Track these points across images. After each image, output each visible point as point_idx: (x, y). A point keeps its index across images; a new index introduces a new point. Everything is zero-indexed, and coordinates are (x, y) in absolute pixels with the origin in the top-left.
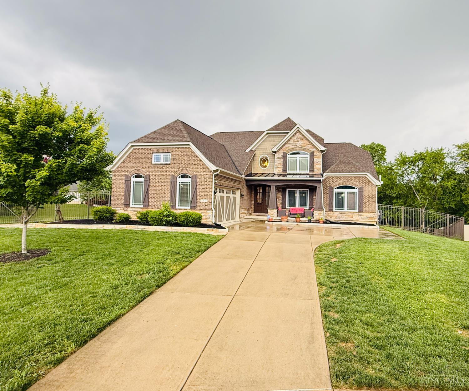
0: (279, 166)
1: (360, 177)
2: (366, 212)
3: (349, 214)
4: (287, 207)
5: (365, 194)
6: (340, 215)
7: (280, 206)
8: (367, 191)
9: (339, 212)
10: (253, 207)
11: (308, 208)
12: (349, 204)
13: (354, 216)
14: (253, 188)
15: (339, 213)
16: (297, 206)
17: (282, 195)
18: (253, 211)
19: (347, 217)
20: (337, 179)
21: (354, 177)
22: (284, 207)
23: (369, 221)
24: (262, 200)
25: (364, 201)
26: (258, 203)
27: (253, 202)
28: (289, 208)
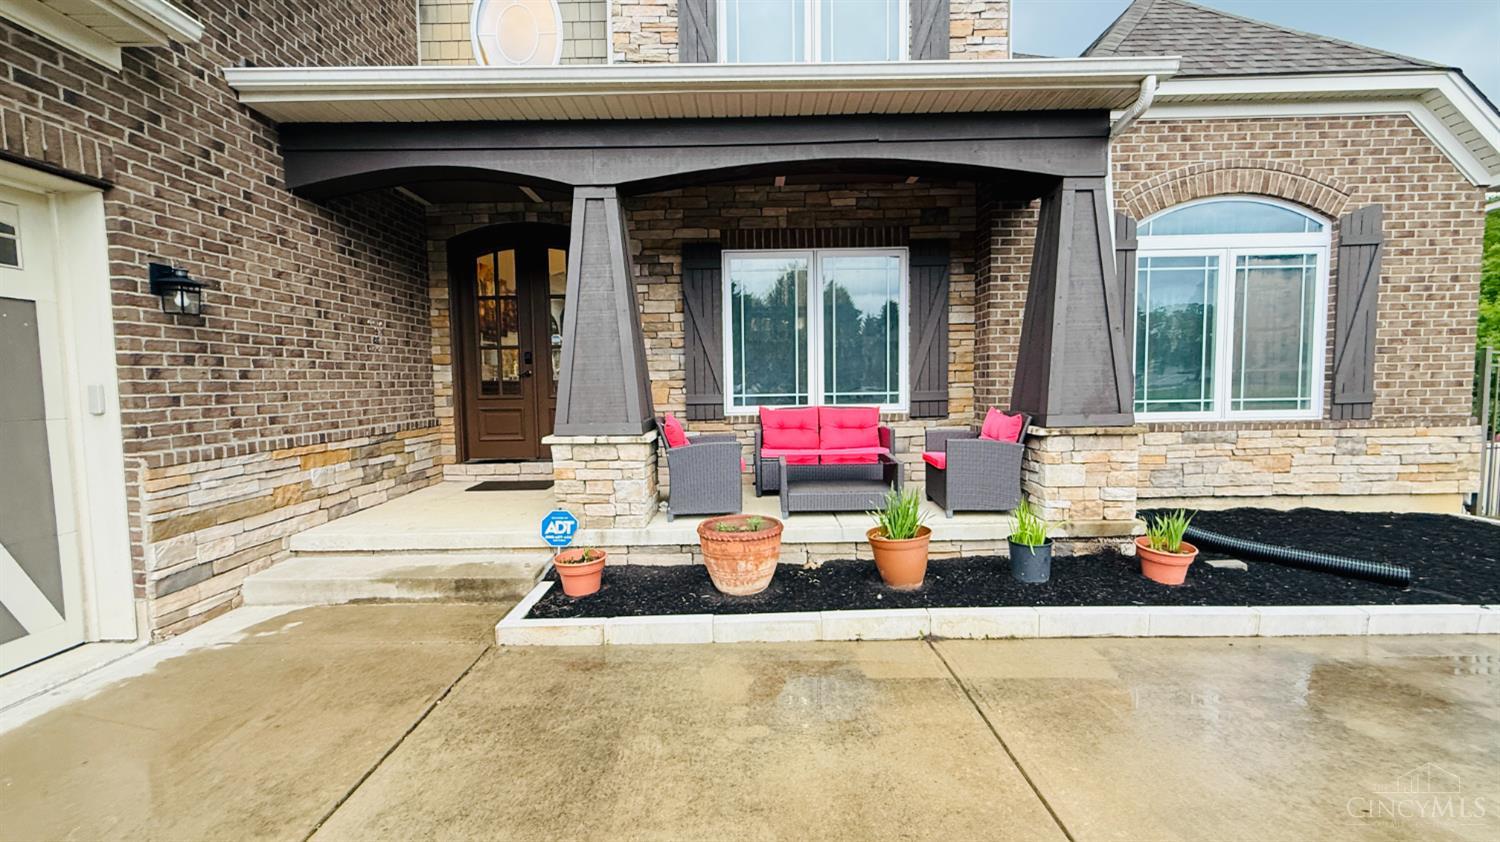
0: (647, 52)
1: (1359, 121)
2: (1399, 416)
3: (1263, 439)
4: (730, 409)
5: (1396, 269)
6: (1191, 451)
7: (670, 403)
8: (1406, 244)
9: (1178, 428)
10: (445, 411)
11: (903, 406)
12: (1250, 361)
13: (1298, 455)
14: (438, 257)
15: (1175, 437)
16: (816, 395)
17: (685, 308)
18: (450, 450)
19: (1247, 467)
20: (1164, 148)
21: (1311, 123)
22: (702, 408)
23: (1416, 488)
24: (527, 359)
25: (1384, 331)
26: (490, 387)
27: (444, 376)
28: (754, 410)
